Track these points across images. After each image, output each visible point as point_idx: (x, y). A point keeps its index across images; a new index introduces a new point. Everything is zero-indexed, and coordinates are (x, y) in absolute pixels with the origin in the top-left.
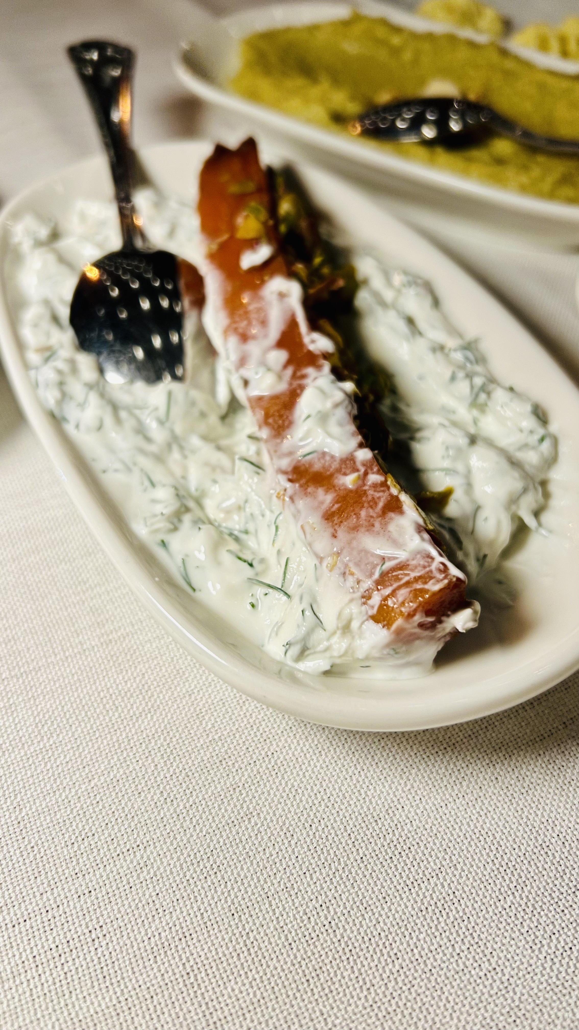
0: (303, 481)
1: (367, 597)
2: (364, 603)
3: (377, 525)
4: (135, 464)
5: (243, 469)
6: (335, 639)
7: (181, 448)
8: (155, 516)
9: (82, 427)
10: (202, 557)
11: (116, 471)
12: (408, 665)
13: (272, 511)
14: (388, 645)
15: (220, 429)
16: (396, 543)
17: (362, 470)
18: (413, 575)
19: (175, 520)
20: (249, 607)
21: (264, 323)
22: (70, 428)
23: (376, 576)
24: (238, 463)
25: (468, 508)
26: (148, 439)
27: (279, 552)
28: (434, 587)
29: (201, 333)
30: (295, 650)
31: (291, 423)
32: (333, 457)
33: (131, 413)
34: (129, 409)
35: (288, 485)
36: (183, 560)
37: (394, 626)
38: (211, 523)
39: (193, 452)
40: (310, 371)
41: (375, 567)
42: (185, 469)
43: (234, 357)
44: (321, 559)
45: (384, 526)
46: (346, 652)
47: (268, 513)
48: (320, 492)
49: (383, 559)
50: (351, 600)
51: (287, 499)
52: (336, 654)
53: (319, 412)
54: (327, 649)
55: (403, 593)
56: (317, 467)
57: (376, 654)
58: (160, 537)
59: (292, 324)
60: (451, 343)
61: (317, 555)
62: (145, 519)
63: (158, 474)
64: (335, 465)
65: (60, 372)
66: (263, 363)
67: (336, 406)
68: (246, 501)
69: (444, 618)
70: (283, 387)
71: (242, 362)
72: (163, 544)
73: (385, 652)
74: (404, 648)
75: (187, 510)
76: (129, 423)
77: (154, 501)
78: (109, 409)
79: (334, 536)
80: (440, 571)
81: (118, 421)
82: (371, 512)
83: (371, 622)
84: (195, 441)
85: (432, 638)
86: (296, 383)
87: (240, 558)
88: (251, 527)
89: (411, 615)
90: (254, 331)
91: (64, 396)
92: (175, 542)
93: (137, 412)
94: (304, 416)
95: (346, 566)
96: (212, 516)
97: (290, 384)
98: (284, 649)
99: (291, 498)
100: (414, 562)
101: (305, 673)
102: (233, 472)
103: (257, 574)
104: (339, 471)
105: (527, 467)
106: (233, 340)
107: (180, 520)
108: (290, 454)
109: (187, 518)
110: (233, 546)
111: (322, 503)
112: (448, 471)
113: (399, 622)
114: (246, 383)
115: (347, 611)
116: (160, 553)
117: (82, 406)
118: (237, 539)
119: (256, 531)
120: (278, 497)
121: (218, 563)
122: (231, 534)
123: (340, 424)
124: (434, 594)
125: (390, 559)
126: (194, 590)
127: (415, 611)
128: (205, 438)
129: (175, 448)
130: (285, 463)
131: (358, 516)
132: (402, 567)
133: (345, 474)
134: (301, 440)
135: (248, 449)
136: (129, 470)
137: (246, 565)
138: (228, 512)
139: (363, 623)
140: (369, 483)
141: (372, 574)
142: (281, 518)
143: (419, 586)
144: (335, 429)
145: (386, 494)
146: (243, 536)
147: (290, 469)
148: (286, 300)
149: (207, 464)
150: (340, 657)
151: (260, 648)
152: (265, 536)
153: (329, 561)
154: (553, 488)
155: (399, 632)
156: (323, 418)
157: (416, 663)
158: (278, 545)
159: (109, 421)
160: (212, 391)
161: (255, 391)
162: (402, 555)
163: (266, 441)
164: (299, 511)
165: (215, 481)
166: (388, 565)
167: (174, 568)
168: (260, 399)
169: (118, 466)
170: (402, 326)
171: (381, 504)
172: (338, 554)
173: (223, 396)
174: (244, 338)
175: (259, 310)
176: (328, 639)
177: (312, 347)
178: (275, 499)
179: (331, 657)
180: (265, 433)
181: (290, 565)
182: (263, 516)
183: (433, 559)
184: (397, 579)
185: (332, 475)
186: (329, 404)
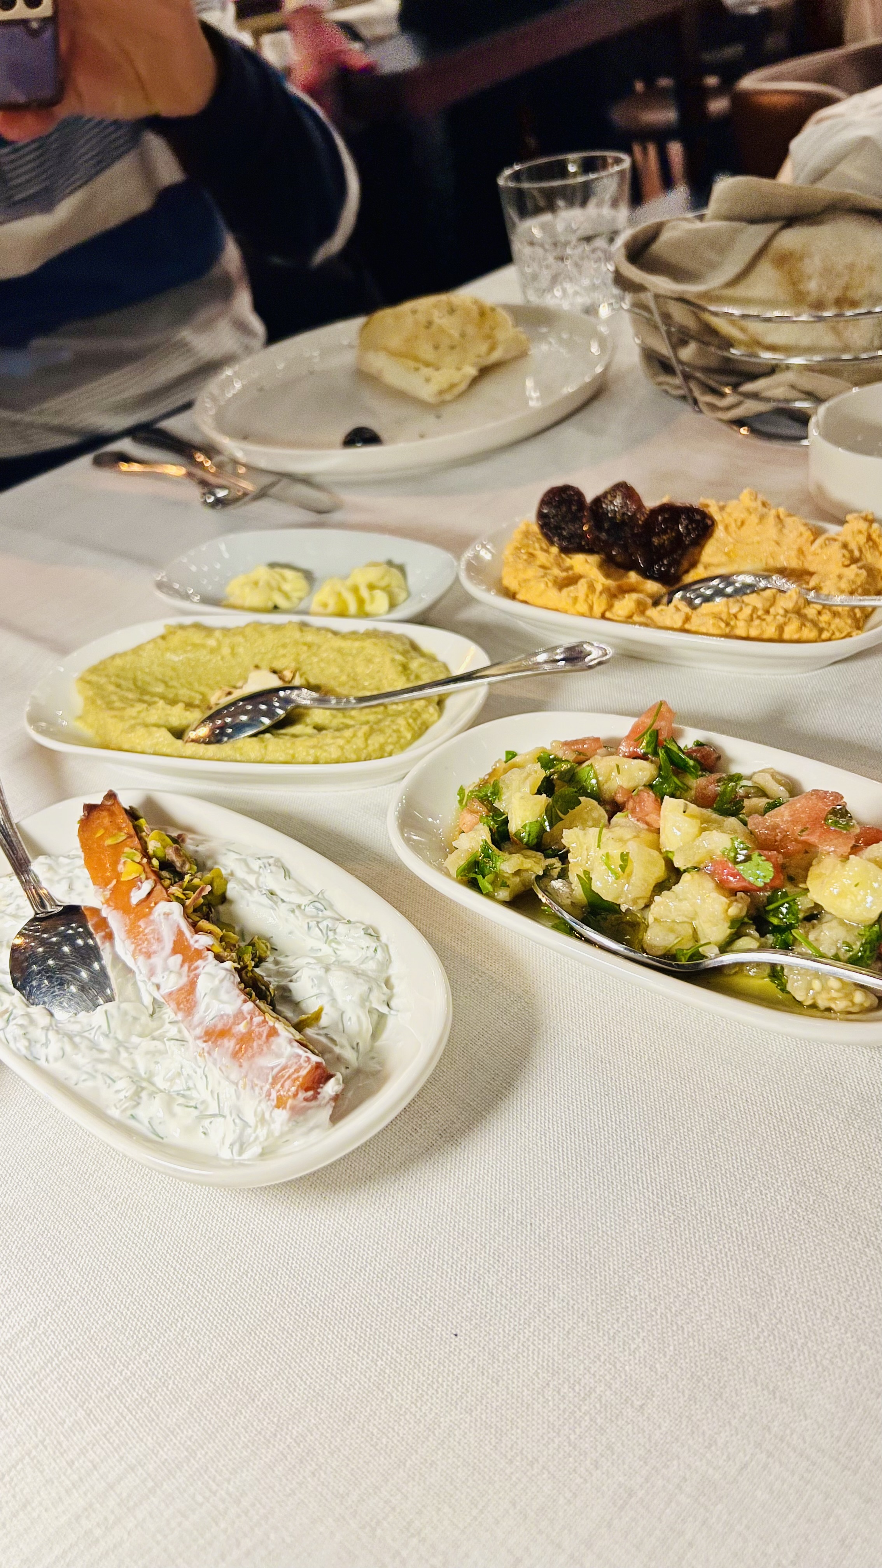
0: (213, 1039)
1: (269, 1095)
2: (269, 1100)
3: (265, 1048)
4: (96, 1071)
5: (172, 1046)
6: (259, 1130)
7: (127, 1049)
8: (121, 1100)
9: (51, 1059)
10: (161, 1114)
11: (84, 1080)
12: (312, 1129)
13: (200, 1067)
14: (289, 1120)
15: (153, 1025)
16: (278, 1056)
17: (249, 1017)
18: (292, 1070)
19: (136, 1098)
20: (203, 1135)
21: (159, 940)
22: (42, 1063)
23: (270, 1080)
24: (167, 1043)
25: (335, 1015)
26: (101, 1051)
27: (212, 1092)
28: (303, 1072)
29: (116, 958)
30: (236, 1148)
31: (196, 1003)
32: (228, 1016)
33: (83, 1037)
34: (80, 1034)
35: (204, 1045)
36: (149, 1122)
37: (288, 1106)
38: (161, 1091)
39: (136, 1048)
40: (200, 963)
41: (268, 1074)
42: (133, 1062)
43: (144, 971)
44: (237, 1084)
45: (269, 1048)
46: (268, 1135)
47: (198, 1070)
48: (226, 1041)
49: (272, 1068)
50: (260, 1102)
51: (206, 1054)
52: (262, 1139)
53: (212, 989)
54: (257, 1138)
55: (288, 1084)
56: (220, 1026)
57: (286, 1129)
58: (129, 1113)
59: (180, 933)
60: (304, 901)
61: (233, 1083)
62: (115, 1105)
63: (115, 1073)
64: (231, 1020)
65: (21, 1026)
66: (166, 968)
67: (222, 981)
68: (182, 1068)
69: (319, 1090)
70: (184, 980)
71: (152, 972)
72: (133, 1116)
73: (290, 1125)
74: (302, 1118)
75: (143, 1089)
76: (84, 1045)
77: (118, 1092)
78: (66, 1039)
79: (241, 1066)
80: (306, 1062)
81: (75, 1046)
82: (260, 1042)
83: (276, 1110)
84: (135, 1039)
85: (319, 1106)
86: (192, 975)
87: (187, 1106)
88: (191, 1085)
89: (295, 1095)
90: (155, 947)
91: (31, 1043)
92: (141, 1113)
93: (86, 1034)
94: (203, 995)
95: (252, 1081)
96: (162, 1088)
97: (188, 976)
98: (230, 1151)
99: (209, 1053)
100: (290, 1063)
101: (249, 1160)
102: (167, 1052)
103: (201, 1112)
104: (234, 1023)
105: (370, 973)
106: (141, 959)
107: (140, 1098)
108: (201, 1023)
109: (144, 1094)
110: (181, 1100)
111: (229, 1048)
112: (317, 996)
113: (290, 1102)
114: (158, 987)
115: (259, 1109)
116: (133, 1123)
117: (46, 1045)
118: (184, 1096)
119: (195, 1085)
120: (200, 1056)
121: (173, 1115)
122: (178, 1094)
123: (228, 992)
124: (305, 1077)
125: (276, 1066)
126: (162, 1138)
127: (297, 1091)
128: (141, 1035)
129: (122, 1050)
130: (199, 1031)
131: (252, 1047)
132: (284, 1068)
133: (239, 1024)
134: (205, 1012)
135: (173, 1031)
136: (94, 1077)
137: (193, 1109)
138: (172, 1080)
139: (271, 1112)
140: (255, 1024)
141: (267, 1080)
142: (206, 1069)
143: (295, 1076)
144: (224, 996)
145: (267, 1026)
146: (187, 1093)
147: (203, 1034)
148: (170, 916)
149: (147, 1053)
150: (266, 1139)
151: (216, 1157)
152: (201, 1085)
153: (241, 1083)
154: (394, 981)
155: (293, 1108)
156: (215, 992)
157: (316, 1127)
158: (210, 1088)
159: (68, 1048)
160: (139, 999)
161: (165, 990)
162: (282, 1061)
163: (183, 1021)
164: (215, 1060)
165: (157, 1063)
166: (276, 1070)
167: (144, 1129)
168: (170, 994)
169: (85, 1077)
170: (265, 901)
171: (265, 1035)
172: (246, 1076)
173: (147, 1000)
174: (148, 955)
175: (153, 931)
176: (255, 1131)
177: (196, 946)
178: (198, 1057)
179: (260, 1143)
180: (180, 1016)
181: (220, 1097)
182: (196, 1073)
183: (300, 1056)
184: (283, 1076)
185: (230, 1028)
186: (217, 982)
